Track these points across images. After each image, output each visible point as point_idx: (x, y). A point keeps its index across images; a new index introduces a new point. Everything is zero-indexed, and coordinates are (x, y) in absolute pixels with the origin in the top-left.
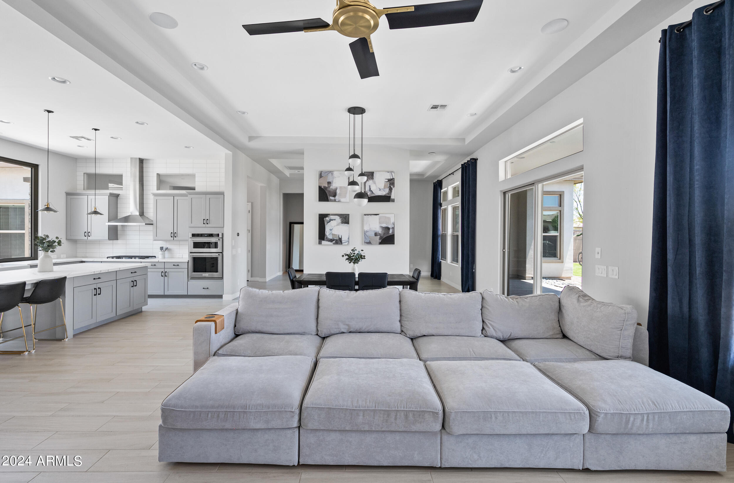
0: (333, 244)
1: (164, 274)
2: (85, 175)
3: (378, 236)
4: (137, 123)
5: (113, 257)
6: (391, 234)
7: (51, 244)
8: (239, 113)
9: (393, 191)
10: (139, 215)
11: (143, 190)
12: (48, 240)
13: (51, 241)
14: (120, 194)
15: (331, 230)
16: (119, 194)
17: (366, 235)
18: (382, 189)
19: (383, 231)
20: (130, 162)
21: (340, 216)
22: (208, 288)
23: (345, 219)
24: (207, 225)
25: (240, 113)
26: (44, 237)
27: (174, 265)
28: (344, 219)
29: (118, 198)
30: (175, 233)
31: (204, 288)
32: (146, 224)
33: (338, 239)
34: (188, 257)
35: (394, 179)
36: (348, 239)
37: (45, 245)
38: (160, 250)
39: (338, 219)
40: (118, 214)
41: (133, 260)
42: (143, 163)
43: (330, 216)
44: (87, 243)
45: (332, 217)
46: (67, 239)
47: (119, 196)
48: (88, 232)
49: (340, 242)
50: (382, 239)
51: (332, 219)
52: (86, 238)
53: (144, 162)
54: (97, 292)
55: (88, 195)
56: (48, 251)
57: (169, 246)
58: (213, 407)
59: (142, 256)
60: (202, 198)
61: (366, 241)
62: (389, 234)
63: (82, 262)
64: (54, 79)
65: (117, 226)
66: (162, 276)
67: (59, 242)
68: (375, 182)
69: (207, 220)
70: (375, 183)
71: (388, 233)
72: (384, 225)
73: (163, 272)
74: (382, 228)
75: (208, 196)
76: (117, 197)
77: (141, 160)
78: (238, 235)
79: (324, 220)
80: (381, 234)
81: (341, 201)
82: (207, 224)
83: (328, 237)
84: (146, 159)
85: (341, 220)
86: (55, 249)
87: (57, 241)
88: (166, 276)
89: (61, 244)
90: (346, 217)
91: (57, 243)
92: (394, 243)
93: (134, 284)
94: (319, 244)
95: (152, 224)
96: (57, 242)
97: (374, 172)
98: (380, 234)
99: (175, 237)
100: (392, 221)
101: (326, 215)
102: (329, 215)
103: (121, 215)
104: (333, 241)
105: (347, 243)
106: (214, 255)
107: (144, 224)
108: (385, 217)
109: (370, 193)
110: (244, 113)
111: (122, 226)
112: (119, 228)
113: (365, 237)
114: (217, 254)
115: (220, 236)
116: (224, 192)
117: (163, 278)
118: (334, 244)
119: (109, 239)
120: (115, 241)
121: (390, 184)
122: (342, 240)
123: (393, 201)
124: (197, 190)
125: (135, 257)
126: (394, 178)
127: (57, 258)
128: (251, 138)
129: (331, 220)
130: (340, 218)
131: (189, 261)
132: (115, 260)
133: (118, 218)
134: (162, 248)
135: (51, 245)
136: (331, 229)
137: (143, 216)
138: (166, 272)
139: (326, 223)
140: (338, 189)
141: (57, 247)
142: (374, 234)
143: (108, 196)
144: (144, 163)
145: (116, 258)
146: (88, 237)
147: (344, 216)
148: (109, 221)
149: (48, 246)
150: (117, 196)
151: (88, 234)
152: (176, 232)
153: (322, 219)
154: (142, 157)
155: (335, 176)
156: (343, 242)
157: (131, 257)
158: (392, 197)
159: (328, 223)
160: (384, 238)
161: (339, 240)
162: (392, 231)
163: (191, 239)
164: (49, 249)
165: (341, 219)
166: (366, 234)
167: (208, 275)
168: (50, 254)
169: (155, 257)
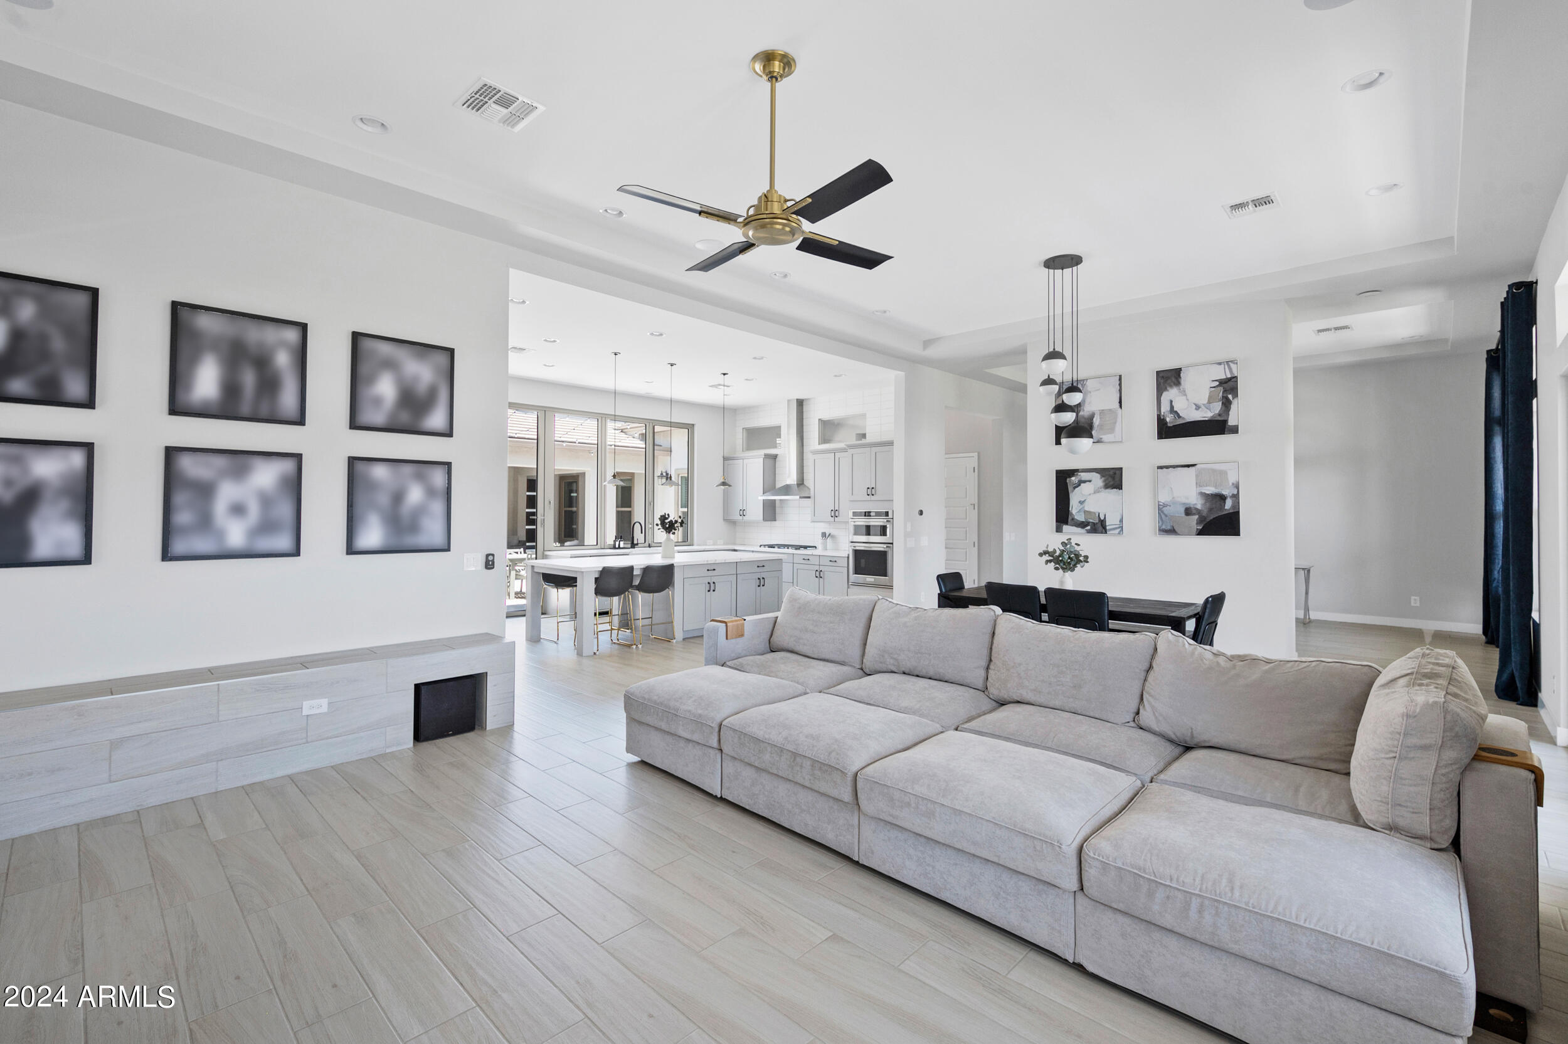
0: (1085, 531)
1: (819, 575)
2: (745, 431)
3: (1194, 514)
4: (755, 358)
6: (1229, 510)
8: (876, 313)
9: (1234, 407)
10: (798, 484)
11: (803, 446)
14: (778, 453)
15: (1081, 503)
16: (776, 454)
17: (1164, 514)
18: (1204, 405)
19: (1208, 505)
20: (786, 406)
21: (1102, 472)
23: (1113, 479)
24: (873, 498)
25: (879, 313)
27: (831, 561)
28: (1110, 479)
29: (777, 459)
32: (800, 497)
33: (1097, 521)
34: (849, 549)
35: (1236, 377)
36: (1120, 521)
39: (1097, 480)
40: (777, 482)
41: (785, 550)
43: (1079, 474)
44: (741, 524)
45: (1084, 476)
46: (724, 520)
47: (778, 457)
48: (744, 509)
49: (1101, 528)
50: (1204, 523)
51: (1083, 479)
52: (741, 518)
53: (802, 404)
54: (711, 587)
55: (745, 459)
56: (669, 533)
57: (833, 532)
58: (655, 702)
59: (799, 546)
60: (865, 453)
61: (1164, 527)
62: (1223, 512)
63: (735, 550)
64: (652, 334)
65: (774, 500)
66: (817, 577)
68: (1185, 391)
69: (873, 488)
70: (1184, 393)
71: (1221, 509)
72: (1210, 490)
73: (819, 570)
74: (1206, 496)
75: (874, 449)
76: (775, 459)
77: (800, 402)
78: (921, 513)
79: (1067, 483)
80: (1203, 511)
81: (1102, 440)
82: (873, 495)
83: (1076, 517)
84: (806, 399)
85: (1105, 481)
87: (680, 520)
88: (820, 577)
90: (1115, 474)
92: (1238, 534)
93: (761, 582)
94: (1057, 531)
95: (809, 497)
97: (1181, 368)
98: (1198, 512)
99: (837, 516)
100: (1232, 479)
101: (1072, 473)
102: (1077, 471)
103: (779, 485)
104: (1087, 525)
105: (1117, 531)
106: (881, 548)
107: (798, 497)
108: (1214, 471)
109: (1173, 418)
110: (885, 312)
111: (781, 500)
112: (777, 503)
113: (1161, 517)
114: (885, 546)
115: (890, 516)
116: (893, 441)
117: (817, 579)
118: (1089, 532)
119: (764, 520)
120: (772, 522)
121: (1225, 391)
122: (1107, 524)
123: (1235, 430)
124: (869, 439)
125: (791, 546)
126: (1236, 375)
127: (714, 545)
128: (927, 344)
129: (1081, 482)
130: (1101, 478)
131: (849, 555)
133: (776, 489)
134: (824, 535)
136: (1083, 500)
137: (801, 486)
139: (1070, 489)
140: (1095, 416)
142: (1182, 510)
143: (762, 459)
144: (802, 406)
145: (768, 547)
146: (743, 516)
147: (1111, 473)
148: (764, 495)
150: (775, 457)
151: (743, 513)
152: (837, 509)
153: (1064, 480)
154: (801, 397)
155: (1089, 389)
156: (1107, 528)
157: (785, 546)
158: (1231, 422)
159: (1075, 488)
160: (1211, 520)
161: (1099, 525)
162: (1233, 503)
163: (852, 520)
165: (1103, 478)
166: (1162, 512)
167: (873, 580)
168: (672, 536)
169: (816, 547)
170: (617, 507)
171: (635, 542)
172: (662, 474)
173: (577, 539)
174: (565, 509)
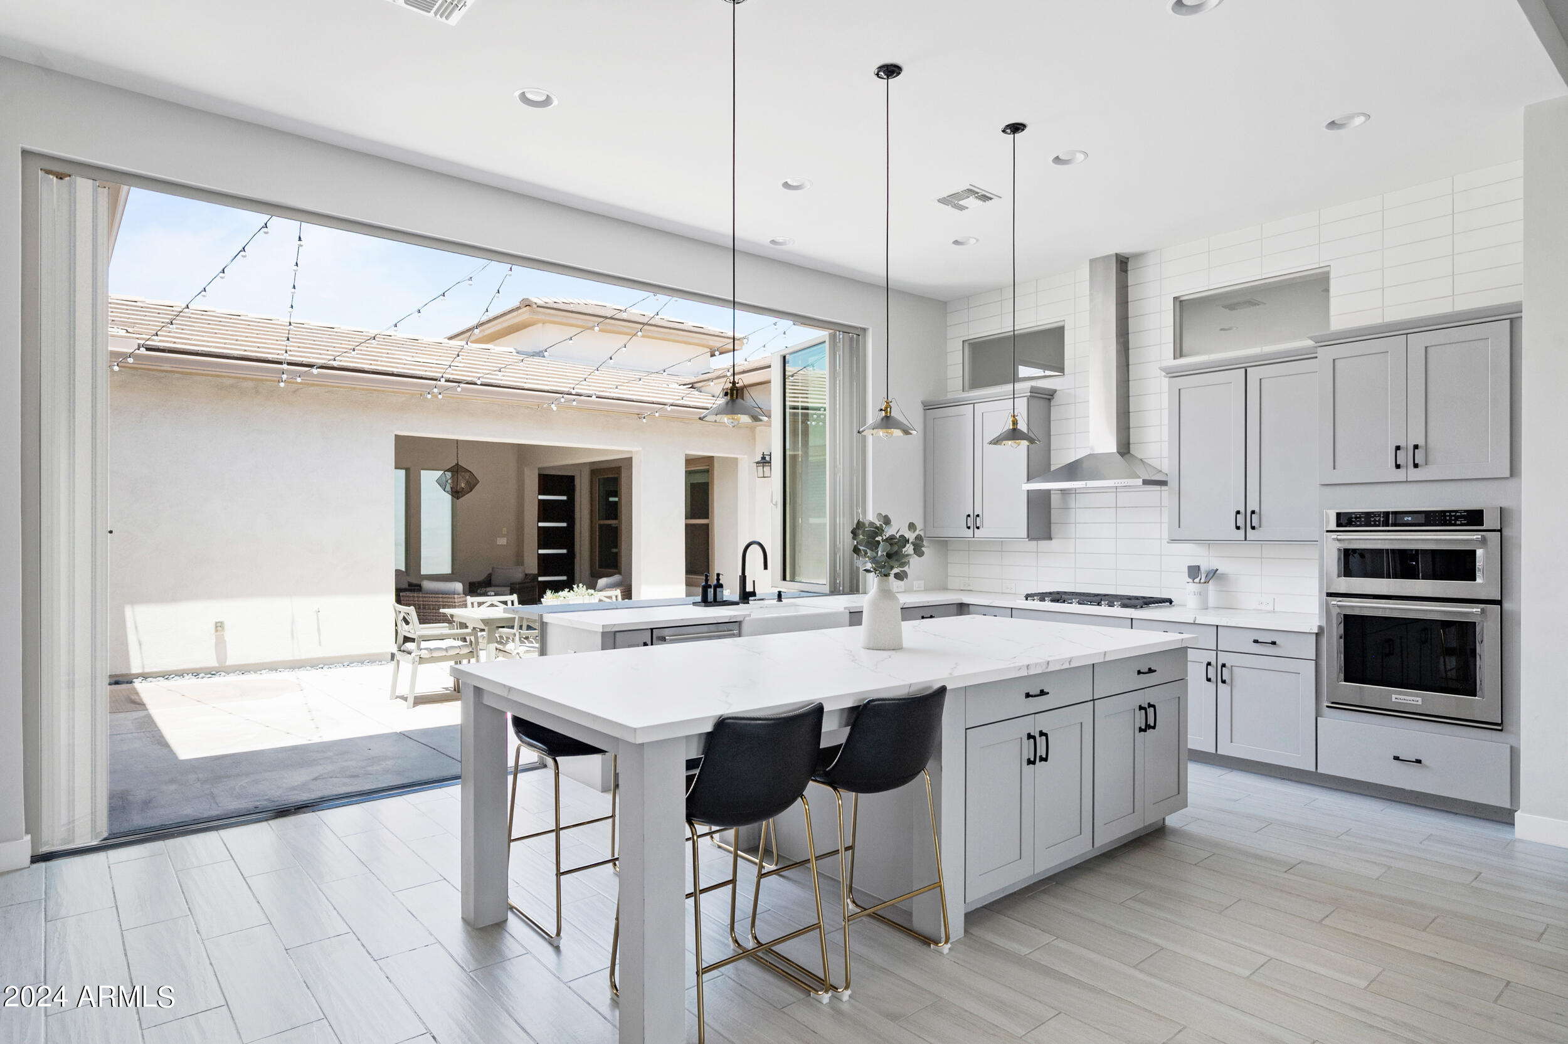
1: (1218, 674)
2: (966, 345)
5: (1042, 597)
7: (896, 548)
10: (1118, 452)
11: (1128, 365)
12: (887, 536)
13: (895, 538)
14: (1057, 389)
16: (1055, 391)
20: (1088, 277)
22: (1419, 761)
24: (1414, 474)
26: (878, 523)
27: (1256, 641)
29: (1053, 399)
30: (1253, 512)
31: (1396, 758)
32: (1146, 482)
34: (1317, 611)
37: (880, 553)
38: (1189, 576)
40: (1053, 454)
41: (1104, 610)
42: (1126, 271)
44: (972, 547)
47: (1055, 396)
48: (976, 514)
52: (970, 533)
53: (1129, 269)
54: (1038, 748)
55: (974, 403)
56: (887, 575)
59: (1129, 598)
60: (1388, 352)
65: (1048, 492)
66: (1209, 680)
67: (918, 542)
69: (1415, 447)
73: (1214, 663)
75: (1418, 342)
76: (1049, 400)
77: (1122, 262)
82: (1416, 466)
84: (1138, 256)
86: (906, 569)
87: (912, 536)
88: (1224, 682)
89: (923, 549)
91: (912, 547)
93: (1148, 717)
95: (1163, 483)
96: (912, 543)
99: (1253, 528)
103: (1060, 459)
107: (1140, 482)
111: (1063, 492)
112: (1055, 500)
114: (1469, 608)
115: (1492, 522)
117: (1212, 686)
119: (1031, 537)
120: (1043, 544)
125: (1110, 600)
127: (905, 592)
131: (1321, 628)
132: (1048, 605)
133: (1053, 468)
134: (1194, 572)
135: (896, 553)
137: (1127, 456)
138: (1224, 665)
141: (911, 560)
143: (1026, 398)
144: (1129, 272)
145: (1052, 601)
146: (976, 530)
148: (1028, 480)
149: (889, 556)
150: (1049, 396)
151: (974, 521)
152: (1257, 510)
154: (1124, 249)
157: (1097, 599)
163: (1334, 535)
164: (892, 568)
168: (894, 584)
169: (1171, 602)
170: (686, 518)
171: (749, 588)
172: (763, 458)
173: (620, 573)
174: (602, 522)
